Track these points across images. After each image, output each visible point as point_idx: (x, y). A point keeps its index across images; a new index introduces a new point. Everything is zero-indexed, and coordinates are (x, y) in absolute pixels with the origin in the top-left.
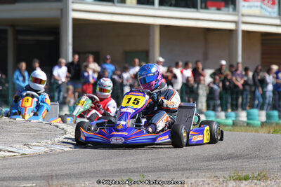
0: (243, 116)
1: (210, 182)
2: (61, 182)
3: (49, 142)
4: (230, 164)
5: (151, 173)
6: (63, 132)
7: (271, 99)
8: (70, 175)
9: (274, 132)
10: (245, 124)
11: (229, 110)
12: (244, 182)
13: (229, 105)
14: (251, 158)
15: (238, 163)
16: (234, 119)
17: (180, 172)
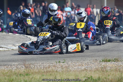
1: (93, 63)
5: (68, 58)
8: (33, 59)
12: (108, 62)
14: (111, 51)
15: (105, 53)
17: (81, 58)
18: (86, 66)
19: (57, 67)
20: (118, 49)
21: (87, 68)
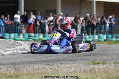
0: (96, 37)
1: (82, 65)
2: (19, 66)
3: (14, 49)
4: (91, 57)
5: (58, 62)
6: (20, 44)
7: (108, 30)
8: (23, 63)
9: (110, 44)
10: (97, 41)
11: (90, 35)
12: (97, 65)
13: (90, 33)
14: (100, 55)
15: (94, 57)
16: (92, 38)
17: (70, 61)
18: (75, 68)
19: (47, 70)
20: (107, 53)
21: (76, 70)
